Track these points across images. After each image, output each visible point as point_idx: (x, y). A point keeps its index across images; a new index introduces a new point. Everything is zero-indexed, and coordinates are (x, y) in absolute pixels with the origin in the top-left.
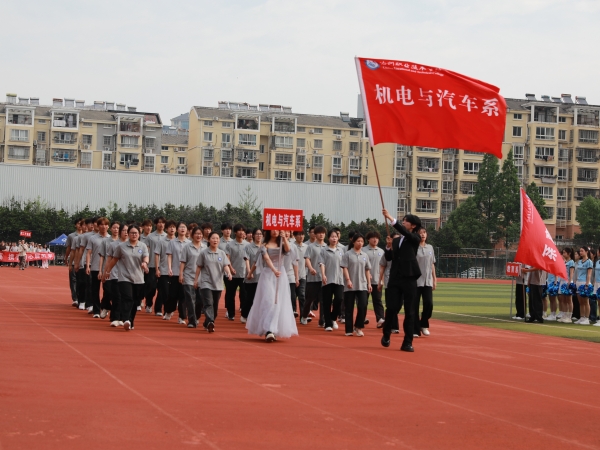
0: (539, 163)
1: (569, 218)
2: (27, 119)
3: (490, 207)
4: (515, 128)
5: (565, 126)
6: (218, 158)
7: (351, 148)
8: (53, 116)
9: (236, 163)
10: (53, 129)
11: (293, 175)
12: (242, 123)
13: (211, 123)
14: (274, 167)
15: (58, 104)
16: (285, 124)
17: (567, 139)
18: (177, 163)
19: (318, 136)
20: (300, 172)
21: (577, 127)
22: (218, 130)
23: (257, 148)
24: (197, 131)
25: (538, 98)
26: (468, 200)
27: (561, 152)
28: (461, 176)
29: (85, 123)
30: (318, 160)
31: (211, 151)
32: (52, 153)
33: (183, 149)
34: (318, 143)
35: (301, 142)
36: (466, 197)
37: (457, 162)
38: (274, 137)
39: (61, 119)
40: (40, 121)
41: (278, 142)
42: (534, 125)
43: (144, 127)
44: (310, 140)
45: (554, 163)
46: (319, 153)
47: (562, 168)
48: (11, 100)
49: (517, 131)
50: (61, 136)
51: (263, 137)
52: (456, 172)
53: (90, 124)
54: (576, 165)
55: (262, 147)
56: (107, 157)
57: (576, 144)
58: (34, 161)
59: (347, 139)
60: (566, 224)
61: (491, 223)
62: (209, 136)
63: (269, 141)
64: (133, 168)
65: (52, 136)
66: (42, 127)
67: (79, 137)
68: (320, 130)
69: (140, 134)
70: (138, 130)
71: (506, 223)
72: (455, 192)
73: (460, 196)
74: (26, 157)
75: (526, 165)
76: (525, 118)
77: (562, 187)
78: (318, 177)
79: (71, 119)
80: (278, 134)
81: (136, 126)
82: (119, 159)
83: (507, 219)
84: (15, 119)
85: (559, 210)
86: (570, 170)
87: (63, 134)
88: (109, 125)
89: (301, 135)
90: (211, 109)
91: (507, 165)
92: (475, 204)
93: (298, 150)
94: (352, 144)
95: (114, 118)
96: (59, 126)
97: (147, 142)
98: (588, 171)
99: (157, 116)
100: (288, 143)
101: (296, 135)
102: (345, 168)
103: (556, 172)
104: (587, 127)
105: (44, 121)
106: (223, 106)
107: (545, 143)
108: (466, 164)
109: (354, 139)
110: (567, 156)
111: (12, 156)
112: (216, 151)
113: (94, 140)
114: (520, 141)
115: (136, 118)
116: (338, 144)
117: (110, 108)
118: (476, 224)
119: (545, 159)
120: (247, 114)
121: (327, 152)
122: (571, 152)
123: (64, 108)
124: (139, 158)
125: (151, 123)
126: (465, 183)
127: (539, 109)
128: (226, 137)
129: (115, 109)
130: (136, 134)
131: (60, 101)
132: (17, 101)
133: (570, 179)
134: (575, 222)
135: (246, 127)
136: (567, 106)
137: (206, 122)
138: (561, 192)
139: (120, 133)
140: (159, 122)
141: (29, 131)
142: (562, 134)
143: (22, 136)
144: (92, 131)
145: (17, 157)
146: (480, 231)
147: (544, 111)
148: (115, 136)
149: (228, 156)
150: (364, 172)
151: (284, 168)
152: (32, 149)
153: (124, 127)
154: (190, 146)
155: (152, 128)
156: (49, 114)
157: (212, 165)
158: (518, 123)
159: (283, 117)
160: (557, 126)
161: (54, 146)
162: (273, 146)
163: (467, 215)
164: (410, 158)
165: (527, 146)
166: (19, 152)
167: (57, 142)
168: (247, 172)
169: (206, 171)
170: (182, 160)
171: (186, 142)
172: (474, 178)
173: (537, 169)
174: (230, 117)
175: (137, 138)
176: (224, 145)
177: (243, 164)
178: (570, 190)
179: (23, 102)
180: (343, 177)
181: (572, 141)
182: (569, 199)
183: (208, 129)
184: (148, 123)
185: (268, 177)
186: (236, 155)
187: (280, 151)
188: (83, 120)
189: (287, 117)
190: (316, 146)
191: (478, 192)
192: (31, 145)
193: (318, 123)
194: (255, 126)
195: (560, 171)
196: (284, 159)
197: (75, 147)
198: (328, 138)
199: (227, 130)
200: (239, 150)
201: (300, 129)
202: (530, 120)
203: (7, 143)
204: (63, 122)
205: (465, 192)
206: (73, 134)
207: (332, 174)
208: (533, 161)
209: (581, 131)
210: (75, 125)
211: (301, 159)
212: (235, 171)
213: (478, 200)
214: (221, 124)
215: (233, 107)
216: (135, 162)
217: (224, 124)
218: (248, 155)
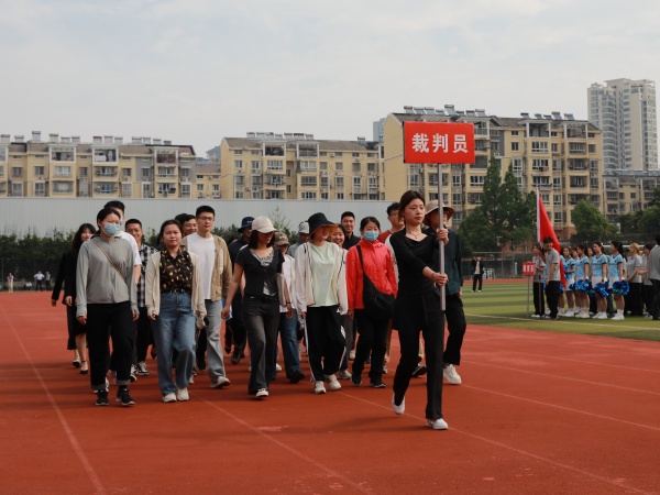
0: (536, 173)
1: (565, 221)
2: (69, 156)
3: (495, 215)
4: (513, 144)
5: (557, 140)
6: (249, 184)
7: (369, 169)
8: (94, 152)
9: (265, 187)
10: (95, 164)
11: (318, 195)
12: (269, 151)
13: (240, 152)
14: (301, 189)
15: (98, 141)
16: (308, 150)
17: (559, 151)
18: (212, 190)
19: (338, 159)
20: (325, 191)
21: (567, 141)
22: (247, 158)
23: (284, 172)
24: (229, 160)
25: (532, 116)
26: (476, 210)
27: (554, 163)
28: (469, 189)
29: (124, 158)
30: (340, 180)
31: (242, 177)
32: (94, 186)
33: (217, 177)
34: (339, 165)
35: (324, 165)
36: (474, 206)
37: (463, 176)
38: (298, 162)
39: (101, 154)
40: (82, 157)
41: (302, 166)
42: (530, 140)
43: (180, 158)
44: (331, 163)
45: (549, 173)
46: (340, 174)
47: (557, 177)
48: (54, 139)
49: (515, 146)
50: (102, 170)
51: (288, 162)
52: (464, 185)
53: (129, 158)
54: (569, 173)
55: (288, 172)
56: (147, 188)
57: (568, 155)
58: (78, 194)
59: (364, 160)
60: (562, 226)
61: (498, 228)
62: (240, 163)
63: (294, 167)
64: (171, 196)
65: (94, 170)
66: (84, 163)
67: (119, 170)
68: (340, 154)
69: (176, 165)
70: (174, 161)
71: (510, 228)
72: (464, 203)
73: (469, 206)
74: (70, 191)
75: (525, 176)
76: (521, 134)
77: (557, 193)
78: (341, 196)
79: (110, 154)
80: (302, 159)
81: (171, 158)
82: (157, 188)
83: (511, 224)
84: (58, 156)
85: (556, 214)
86: (564, 179)
87: (104, 168)
88: (147, 158)
89: (324, 159)
90: (240, 139)
91: (509, 176)
92: (482, 213)
93: (321, 173)
94: (369, 165)
95: (151, 152)
96: (100, 161)
97: (183, 172)
98: (579, 178)
99: (191, 147)
100: (312, 166)
101: (318, 159)
102: (365, 187)
103: (551, 181)
104: (576, 140)
105: (85, 157)
106: (251, 136)
107: (541, 156)
108: (472, 178)
109: (371, 160)
110: (560, 166)
111: (56, 190)
112: (247, 177)
113: (133, 172)
114: (518, 154)
115: (170, 150)
116: (357, 166)
117: (147, 142)
118: (484, 230)
119: (541, 169)
120: (274, 142)
121: (348, 173)
122: (563, 162)
123: (104, 144)
124: (176, 187)
125: (186, 154)
126: (472, 195)
127: (533, 126)
128: (255, 164)
129: (152, 143)
130: (172, 165)
131: (100, 138)
132: (60, 140)
133: (564, 186)
134: (570, 225)
135: (273, 154)
136: (557, 123)
137: (236, 151)
138: (556, 198)
139: (157, 165)
140: (193, 153)
141: (71, 168)
142: (554, 146)
143: (65, 172)
144: (131, 164)
145: (62, 191)
146: (487, 237)
147: (538, 127)
148: (153, 167)
149: (258, 181)
150: (381, 189)
151: (309, 189)
152: (75, 184)
153: (160, 159)
154: (222, 174)
155: (187, 159)
156: (90, 151)
157: (243, 190)
158: (515, 139)
159: (306, 143)
160: (550, 140)
161: (96, 179)
162: (299, 170)
163: (475, 223)
164: (422, 174)
165: (525, 159)
166: (63, 187)
167: (99, 175)
168: (276, 195)
169: (238, 195)
170: (216, 187)
171: (219, 171)
172: (480, 190)
173: (535, 178)
174: (258, 145)
175: (173, 168)
176: (254, 171)
177: (271, 188)
178: (564, 196)
179: (65, 141)
180: (363, 195)
181: (563, 152)
182: (564, 204)
183: (239, 157)
184: (183, 155)
185: (294, 197)
186: (265, 179)
187: (305, 174)
188: (122, 154)
189: (310, 143)
190: (337, 168)
191: (484, 202)
192: (74, 179)
193: (339, 148)
194: (281, 153)
195: (555, 180)
196: (309, 181)
197: (115, 179)
198: (347, 160)
199: (255, 158)
200: (268, 175)
201: (321, 153)
202: (525, 136)
203: (51, 179)
204: (104, 157)
205: (473, 203)
206: (113, 168)
207: (353, 192)
208: (531, 172)
209: (571, 144)
210: (114, 159)
211: (324, 180)
212: (265, 194)
213: (484, 209)
214: (250, 153)
215: (261, 136)
216: (173, 190)
217: (253, 152)
218: (276, 179)
